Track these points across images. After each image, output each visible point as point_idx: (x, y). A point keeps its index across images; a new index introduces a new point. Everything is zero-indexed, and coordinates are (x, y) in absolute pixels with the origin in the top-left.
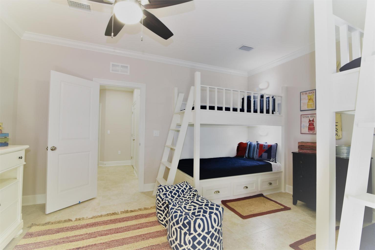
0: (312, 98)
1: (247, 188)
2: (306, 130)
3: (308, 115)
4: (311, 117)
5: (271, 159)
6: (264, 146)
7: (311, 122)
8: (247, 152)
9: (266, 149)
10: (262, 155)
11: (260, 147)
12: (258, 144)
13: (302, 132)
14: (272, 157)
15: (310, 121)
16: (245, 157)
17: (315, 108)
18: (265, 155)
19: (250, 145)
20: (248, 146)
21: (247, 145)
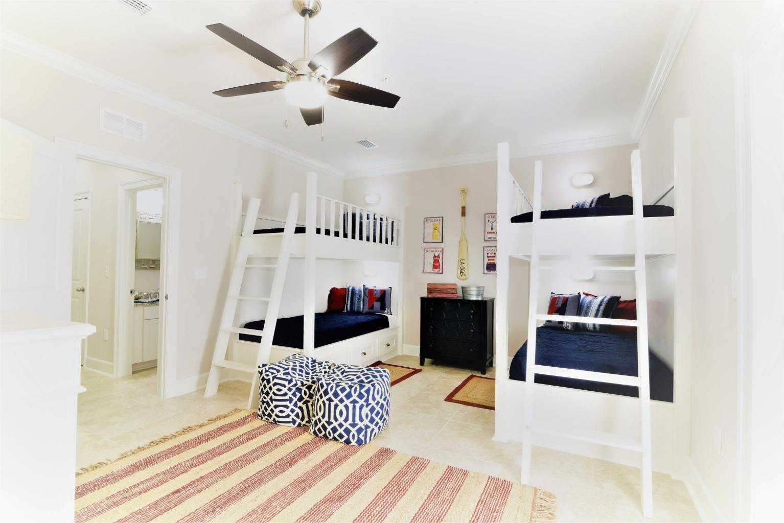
0: (438, 227)
1: (365, 354)
2: (430, 268)
3: (433, 249)
4: (436, 251)
5: (385, 310)
6: (375, 292)
7: (437, 258)
8: (349, 303)
9: (379, 295)
10: (373, 305)
11: (370, 293)
12: (365, 289)
13: (425, 271)
14: (386, 306)
15: (435, 256)
16: (345, 311)
17: (441, 241)
18: (377, 305)
19: (353, 291)
20: (350, 293)
21: (349, 291)
